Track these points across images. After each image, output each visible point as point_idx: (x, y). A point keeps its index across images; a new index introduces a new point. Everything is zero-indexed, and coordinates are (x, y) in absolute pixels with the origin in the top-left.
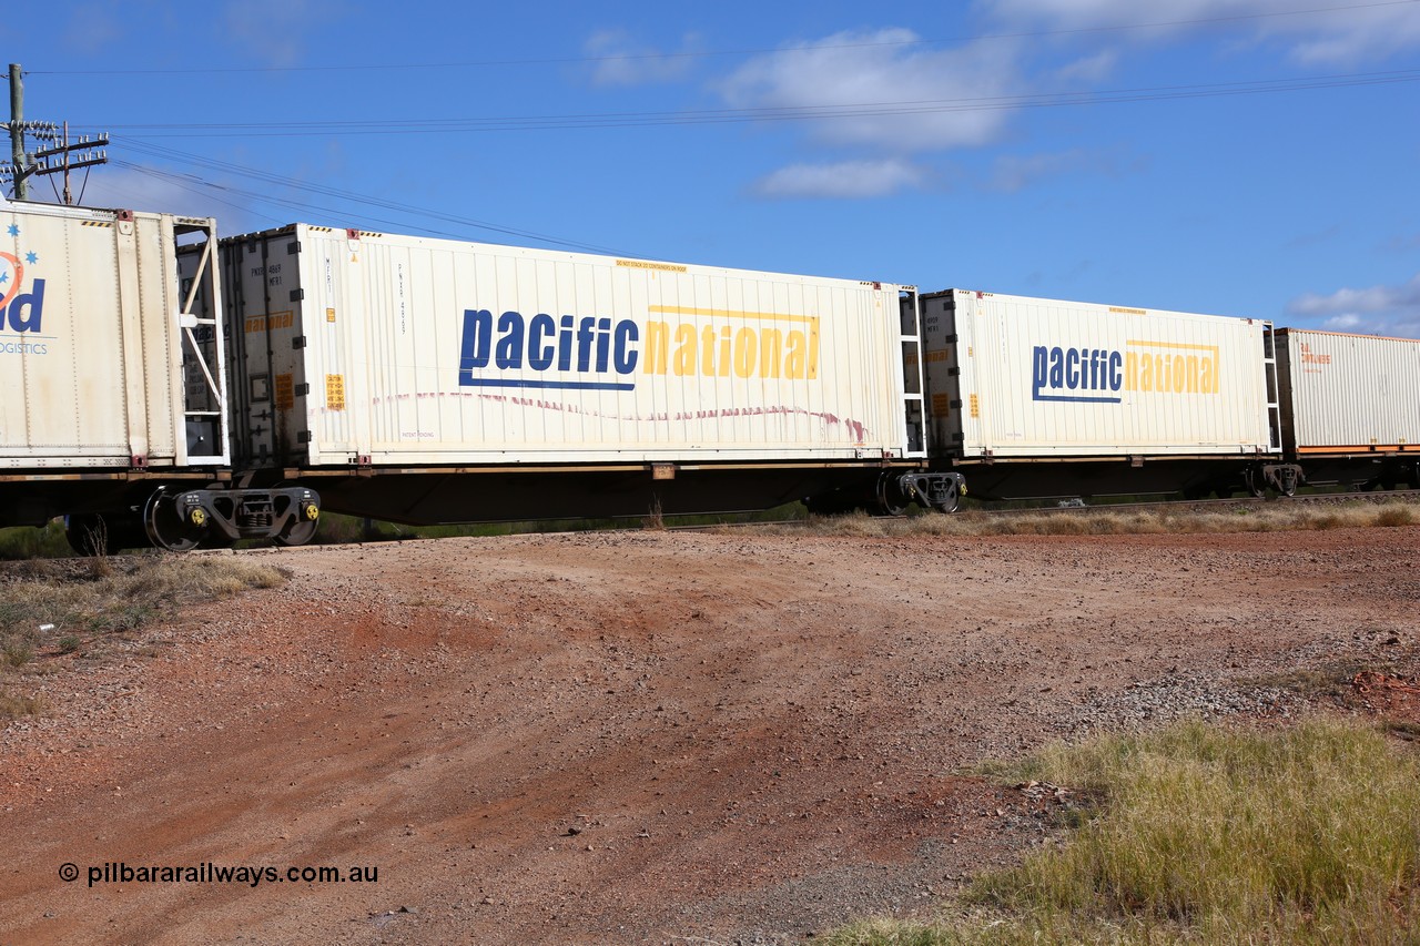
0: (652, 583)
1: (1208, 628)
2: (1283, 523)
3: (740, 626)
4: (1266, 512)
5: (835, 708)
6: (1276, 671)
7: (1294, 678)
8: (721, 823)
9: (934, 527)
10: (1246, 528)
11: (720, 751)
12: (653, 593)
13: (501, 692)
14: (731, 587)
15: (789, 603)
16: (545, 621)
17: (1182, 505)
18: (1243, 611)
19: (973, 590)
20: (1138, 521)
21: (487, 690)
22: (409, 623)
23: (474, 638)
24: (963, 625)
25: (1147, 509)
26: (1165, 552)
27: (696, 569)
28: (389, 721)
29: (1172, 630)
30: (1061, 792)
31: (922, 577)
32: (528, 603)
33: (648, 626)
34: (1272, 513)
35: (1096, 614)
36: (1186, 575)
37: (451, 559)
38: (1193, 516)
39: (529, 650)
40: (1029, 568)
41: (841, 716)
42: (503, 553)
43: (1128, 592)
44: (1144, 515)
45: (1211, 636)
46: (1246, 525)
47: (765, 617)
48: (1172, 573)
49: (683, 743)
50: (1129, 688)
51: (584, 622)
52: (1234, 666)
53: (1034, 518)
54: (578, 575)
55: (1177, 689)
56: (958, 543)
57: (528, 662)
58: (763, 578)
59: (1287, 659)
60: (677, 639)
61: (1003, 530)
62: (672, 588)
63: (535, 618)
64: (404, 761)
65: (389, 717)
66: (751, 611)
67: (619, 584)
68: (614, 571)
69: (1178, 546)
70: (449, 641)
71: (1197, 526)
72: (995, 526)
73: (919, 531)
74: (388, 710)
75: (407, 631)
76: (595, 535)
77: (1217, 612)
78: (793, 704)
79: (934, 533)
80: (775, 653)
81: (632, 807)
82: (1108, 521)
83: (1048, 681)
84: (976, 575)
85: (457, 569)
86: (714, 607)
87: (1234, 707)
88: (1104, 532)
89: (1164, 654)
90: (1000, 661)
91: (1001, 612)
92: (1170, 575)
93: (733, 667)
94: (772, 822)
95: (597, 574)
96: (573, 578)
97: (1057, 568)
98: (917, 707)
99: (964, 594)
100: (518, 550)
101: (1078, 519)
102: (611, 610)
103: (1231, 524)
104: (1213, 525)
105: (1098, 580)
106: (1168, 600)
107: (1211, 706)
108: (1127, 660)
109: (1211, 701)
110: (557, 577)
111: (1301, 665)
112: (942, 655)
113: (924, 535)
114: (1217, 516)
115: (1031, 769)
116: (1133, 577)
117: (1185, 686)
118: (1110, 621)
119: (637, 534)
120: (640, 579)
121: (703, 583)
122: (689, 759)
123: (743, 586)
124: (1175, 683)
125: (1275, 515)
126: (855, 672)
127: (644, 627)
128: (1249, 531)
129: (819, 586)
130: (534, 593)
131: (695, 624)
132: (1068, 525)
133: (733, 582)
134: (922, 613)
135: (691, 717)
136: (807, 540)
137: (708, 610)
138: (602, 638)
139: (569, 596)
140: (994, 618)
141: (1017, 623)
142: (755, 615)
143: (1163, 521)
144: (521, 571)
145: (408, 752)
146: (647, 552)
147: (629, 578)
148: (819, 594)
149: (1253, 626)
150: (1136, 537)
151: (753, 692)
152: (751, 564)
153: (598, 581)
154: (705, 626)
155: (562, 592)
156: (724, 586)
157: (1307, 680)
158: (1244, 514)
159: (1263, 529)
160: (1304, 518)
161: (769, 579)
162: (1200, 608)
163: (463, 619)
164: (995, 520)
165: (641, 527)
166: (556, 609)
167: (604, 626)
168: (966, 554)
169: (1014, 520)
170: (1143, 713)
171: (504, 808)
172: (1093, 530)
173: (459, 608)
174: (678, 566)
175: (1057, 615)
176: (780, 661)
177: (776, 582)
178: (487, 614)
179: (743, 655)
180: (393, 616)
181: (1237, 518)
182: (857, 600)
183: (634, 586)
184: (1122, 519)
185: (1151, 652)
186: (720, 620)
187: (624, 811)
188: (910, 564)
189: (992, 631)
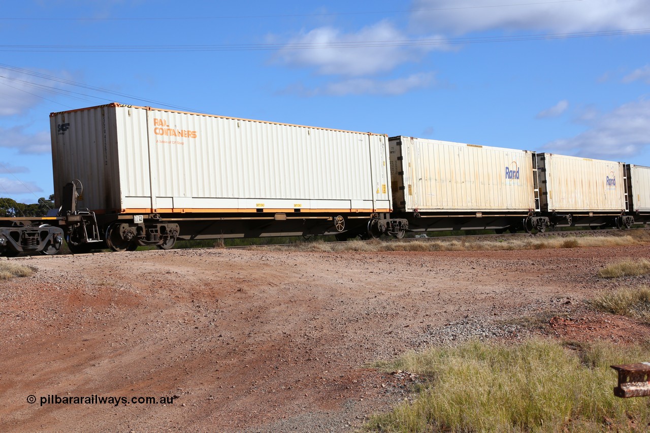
0: (217, 274)
1: (483, 296)
2: (519, 246)
3: (261, 295)
4: (512, 241)
5: (305, 335)
6: (514, 317)
7: (523, 320)
8: (249, 392)
9: (355, 248)
10: (502, 248)
11: (250, 357)
12: (218, 279)
13: (142, 328)
14: (257, 276)
15: (285, 284)
16: (165, 293)
17: (472, 237)
18: (500, 288)
19: (374, 278)
20: (452, 245)
21: (135, 326)
22: (97, 294)
23: (129, 301)
24: (368, 295)
25: (456, 239)
26: (464, 260)
27: (240, 267)
28: (85, 343)
29: (466, 297)
30: (413, 375)
31: (349, 271)
32: (156, 284)
33: (216, 295)
34: (514, 241)
35: (431, 290)
36: (474, 271)
37: (118, 262)
38: (478, 243)
39: (156, 307)
40: (400, 267)
41: (308, 339)
42: (145, 259)
43: (446, 279)
44: (455, 242)
45: (484, 300)
46: (502, 247)
47: (273, 291)
48: (467, 270)
49: (232, 353)
50: (445, 325)
51: (184, 294)
52: (495, 314)
53: (402, 243)
54: (182, 270)
55: (468, 326)
56: (366, 255)
57: (156, 313)
58: (272, 272)
59: (520, 311)
60: (230, 301)
61: (388, 249)
62: (228, 277)
63: (160, 291)
64: (92, 362)
65: (85, 340)
66: (266, 288)
67: (202, 275)
68: (200, 268)
69: (471, 257)
70: (117, 303)
71: (480, 247)
72: (384, 247)
73: (348, 249)
74: (85, 337)
75: (96, 298)
76: (191, 250)
77: (488, 289)
78: (285, 333)
79: (355, 250)
80: (277, 309)
81: (206, 384)
82: (438, 245)
83: (407, 322)
84: (375, 271)
85: (122, 267)
86: (248, 286)
87: (494, 334)
88: (436, 250)
89: (463, 309)
90: (385, 312)
91: (386, 289)
92: (467, 271)
93: (256, 316)
94: (274, 391)
95: (191, 270)
96: (179, 272)
97: (413, 267)
98: (345, 334)
99: (369, 280)
100: (153, 258)
101: (423, 244)
102: (198, 287)
103: (496, 246)
104: (487, 247)
105: (432, 273)
106: (465, 283)
107: (484, 334)
108: (445, 312)
109: (484, 331)
110: (171, 271)
111: (526, 314)
112: (357, 309)
113: (350, 251)
114: (489, 243)
115: (399, 365)
116: (449, 272)
117: (472, 324)
118: (438, 293)
119: (211, 250)
120: (212, 272)
121: (243, 274)
122: (234, 361)
123: (262, 276)
124: (467, 323)
125: (517, 242)
126: (316, 317)
127: (214, 296)
128: (503, 250)
129: (300, 276)
130: (159, 279)
131: (239, 295)
132: (419, 247)
133: (258, 274)
134: (349, 289)
135: (236, 340)
136: (294, 253)
137: (245, 287)
138: (193, 301)
139: (177, 281)
140: (383, 292)
141: (394, 294)
142: (268, 290)
143: (464, 245)
144: (153, 268)
145: (95, 358)
146: (216, 259)
147: (207, 272)
148: (299, 280)
149: (504, 295)
150: (451, 253)
151: (266, 328)
152: (267, 265)
153: (191, 273)
154: (244, 295)
155: (174, 279)
156: (253, 276)
157: (529, 321)
158: (501, 242)
159: (510, 249)
160: (529, 244)
161: (275, 273)
162: (480, 287)
163: (123, 292)
164: (384, 244)
165: (213, 247)
166: (170, 287)
167: (194, 296)
168: (370, 260)
169: (393, 244)
170: (452, 337)
171: (142, 385)
172: (431, 249)
173: (122, 286)
174: (231, 266)
175: (413, 290)
176: (280, 312)
177: (278, 274)
178: (136, 289)
179: (262, 309)
180: (89, 290)
181: (498, 244)
182: (317, 283)
183: (209, 276)
184: (444, 244)
185: (457, 308)
186: (251, 293)
187: (201, 387)
188: (343, 265)
189: (382, 298)
